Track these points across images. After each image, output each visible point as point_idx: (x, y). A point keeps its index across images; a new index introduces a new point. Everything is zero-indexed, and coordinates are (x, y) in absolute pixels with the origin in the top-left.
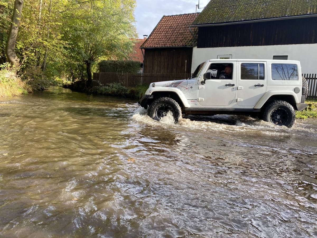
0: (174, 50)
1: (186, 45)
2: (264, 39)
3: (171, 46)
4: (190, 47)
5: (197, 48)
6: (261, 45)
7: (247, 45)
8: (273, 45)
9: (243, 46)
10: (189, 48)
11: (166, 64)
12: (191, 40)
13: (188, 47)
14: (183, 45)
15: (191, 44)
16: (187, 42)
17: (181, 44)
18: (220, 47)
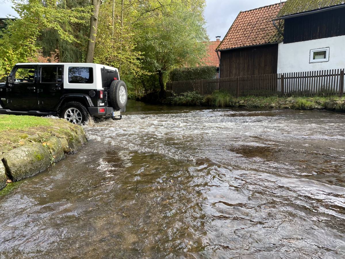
0: (255, 49)
1: (269, 42)
5: (284, 43)
11: (246, 66)
12: (275, 35)
13: (272, 43)
15: (275, 40)
16: (270, 38)
18: (313, 39)
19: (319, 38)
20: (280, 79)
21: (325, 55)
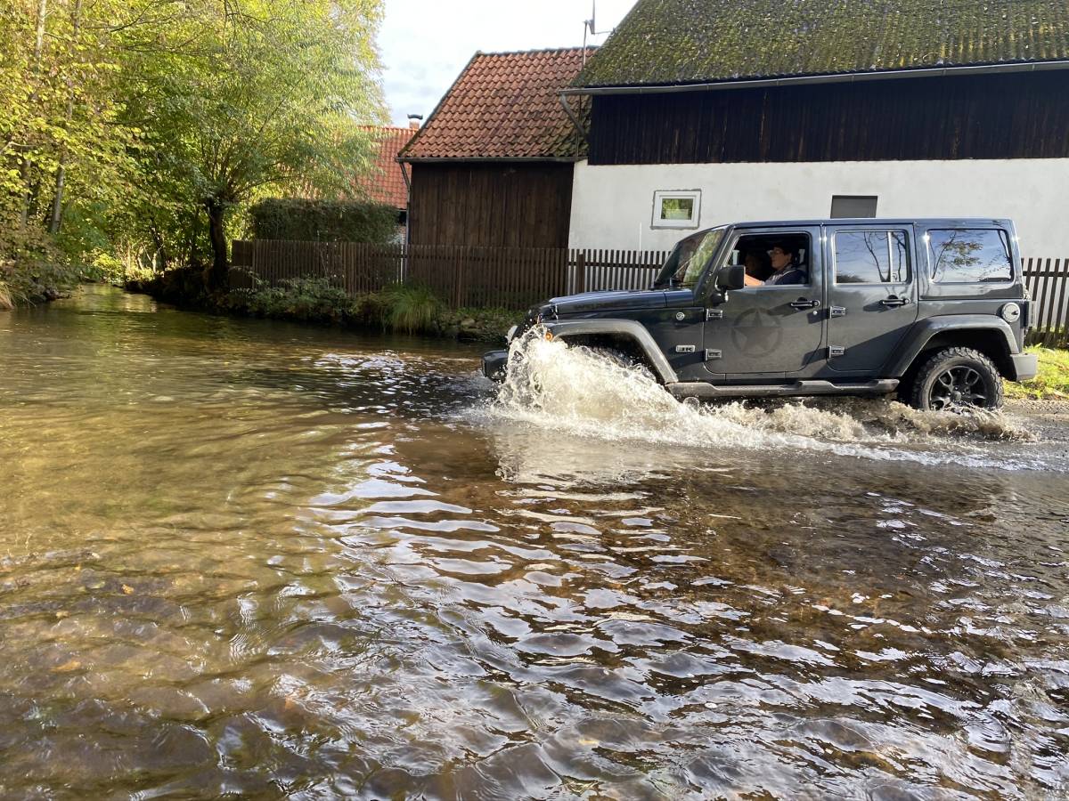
0: (512, 171)
1: (551, 155)
2: (802, 142)
3: (502, 156)
4: (563, 160)
5: (589, 163)
6: (795, 160)
7: (750, 161)
8: (832, 160)
9: (739, 161)
10: (560, 163)
11: (484, 216)
12: (568, 137)
13: (558, 160)
14: (542, 155)
15: (568, 150)
16: (555, 143)
17: (533, 152)
18: (662, 163)
19: (678, 163)
20: (575, 264)
21: (691, 209)
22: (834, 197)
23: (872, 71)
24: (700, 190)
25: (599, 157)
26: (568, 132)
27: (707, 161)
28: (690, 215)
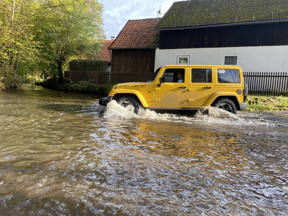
0: (139, 51)
1: (149, 47)
2: (216, 42)
3: (136, 47)
4: (153, 48)
5: (160, 49)
6: (215, 47)
7: (202, 48)
8: (225, 47)
9: (199, 47)
10: (152, 49)
11: (132, 63)
12: (154, 42)
13: (151, 48)
14: (147, 47)
15: (154, 45)
16: (150, 44)
17: (144, 46)
18: (179, 48)
19: (183, 48)
21: (187, 61)
22: (225, 57)
23: (235, 23)
24: (189, 56)
25: (162, 47)
26: (154, 40)
27: (191, 48)
28: (187, 62)
